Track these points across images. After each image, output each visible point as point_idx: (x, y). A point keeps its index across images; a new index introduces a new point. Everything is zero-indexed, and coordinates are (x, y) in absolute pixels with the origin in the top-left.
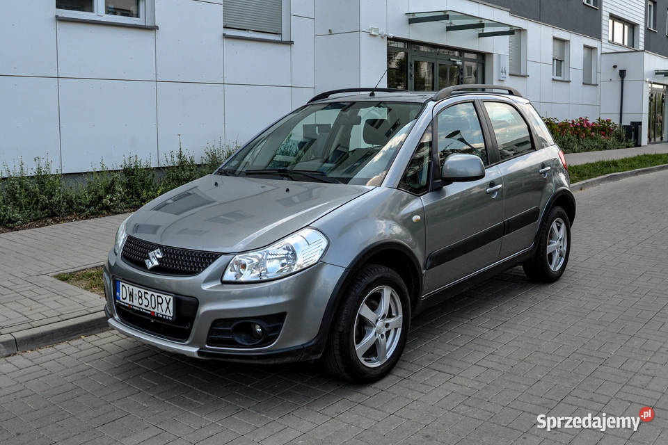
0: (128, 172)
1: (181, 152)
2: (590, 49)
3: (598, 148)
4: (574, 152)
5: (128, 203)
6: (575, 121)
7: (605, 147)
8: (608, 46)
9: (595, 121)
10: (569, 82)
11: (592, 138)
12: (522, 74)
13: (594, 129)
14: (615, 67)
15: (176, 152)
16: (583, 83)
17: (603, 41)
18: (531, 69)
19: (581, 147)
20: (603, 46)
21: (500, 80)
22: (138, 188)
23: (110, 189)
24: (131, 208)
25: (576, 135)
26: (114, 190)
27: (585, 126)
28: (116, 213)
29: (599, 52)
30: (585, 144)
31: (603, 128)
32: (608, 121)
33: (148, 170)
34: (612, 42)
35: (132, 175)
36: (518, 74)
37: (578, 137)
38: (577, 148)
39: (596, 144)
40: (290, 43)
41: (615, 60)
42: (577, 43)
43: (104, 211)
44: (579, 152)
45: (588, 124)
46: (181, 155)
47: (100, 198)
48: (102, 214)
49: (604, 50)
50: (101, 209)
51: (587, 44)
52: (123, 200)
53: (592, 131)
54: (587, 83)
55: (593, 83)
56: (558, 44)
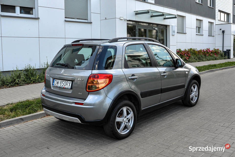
0: (27, 70)
1: (47, 63)
2: (211, 23)
3: (213, 60)
4: (203, 61)
5: (26, 82)
6: (204, 49)
7: (216, 59)
8: (218, 22)
9: (213, 49)
10: (203, 35)
11: (211, 56)
12: (184, 33)
13: (212, 52)
14: (220, 29)
15: (46, 63)
16: (208, 36)
17: (216, 20)
18: (187, 31)
19: (206, 59)
20: (216, 22)
21: (172, 35)
22: (30, 76)
23: (19, 77)
24: (27, 83)
25: (204, 55)
26: (20, 77)
27: (208, 51)
28: (21, 86)
29: (215, 24)
30: (208, 58)
31: (216, 52)
32: (218, 49)
33: (34, 70)
34: (220, 20)
35: (28, 71)
36: (183, 33)
37: (205, 55)
38: (205, 60)
39: (212, 58)
40: (91, 23)
41: (220, 27)
42: (206, 21)
43: (16, 85)
44: (205, 61)
45: (209, 51)
46: (47, 64)
47: (15, 80)
48: (15, 86)
49: (217, 23)
50: (15, 84)
51: (210, 21)
52: (24, 81)
53: (211, 53)
54: (210, 35)
55: (212, 35)
56: (198, 21)
